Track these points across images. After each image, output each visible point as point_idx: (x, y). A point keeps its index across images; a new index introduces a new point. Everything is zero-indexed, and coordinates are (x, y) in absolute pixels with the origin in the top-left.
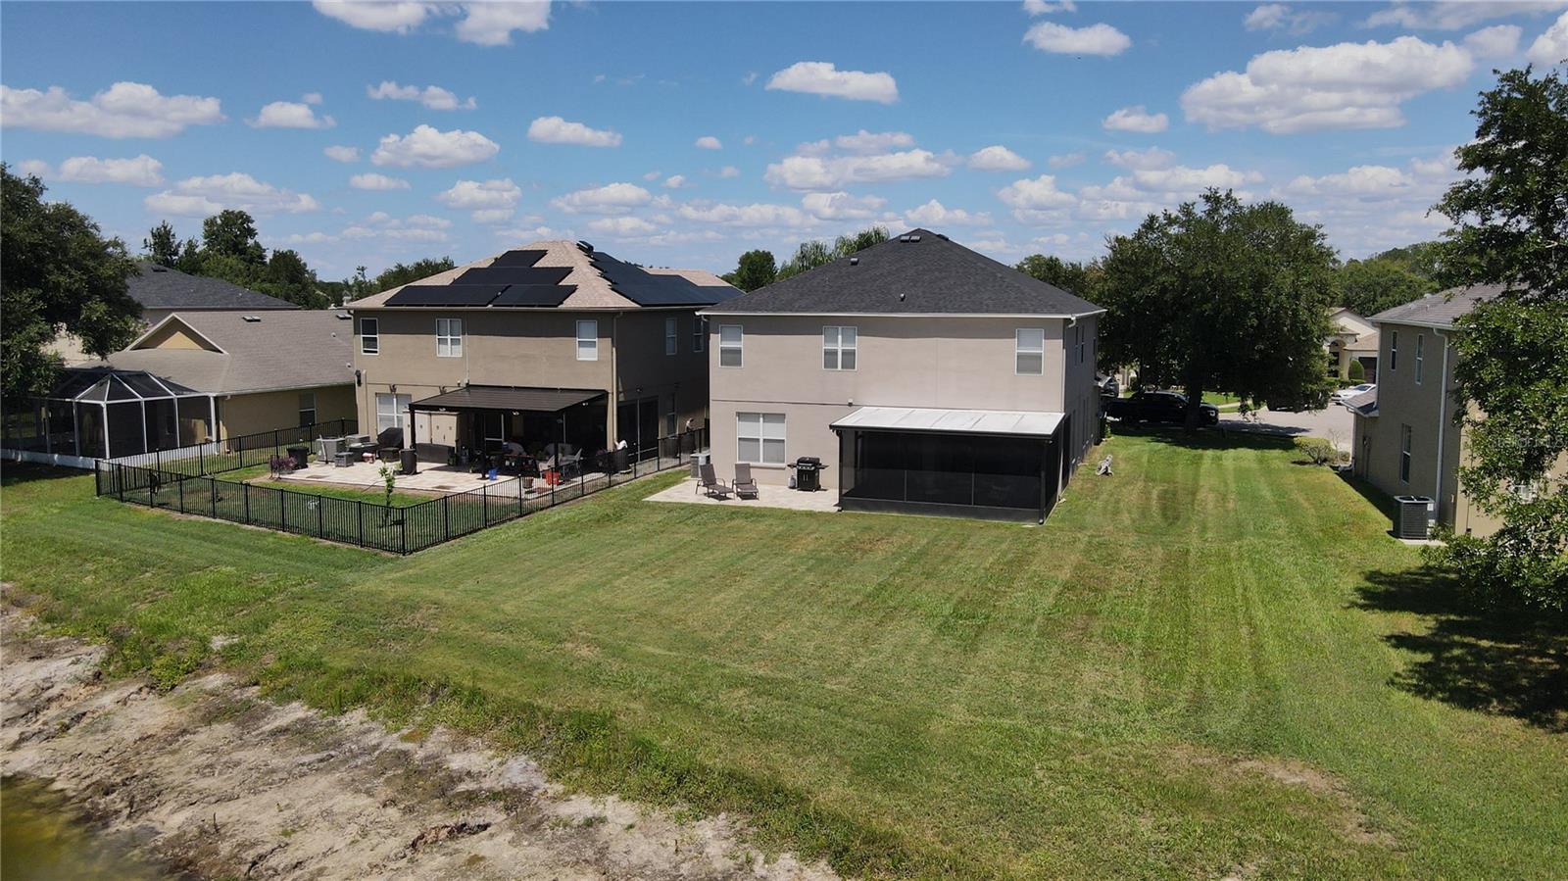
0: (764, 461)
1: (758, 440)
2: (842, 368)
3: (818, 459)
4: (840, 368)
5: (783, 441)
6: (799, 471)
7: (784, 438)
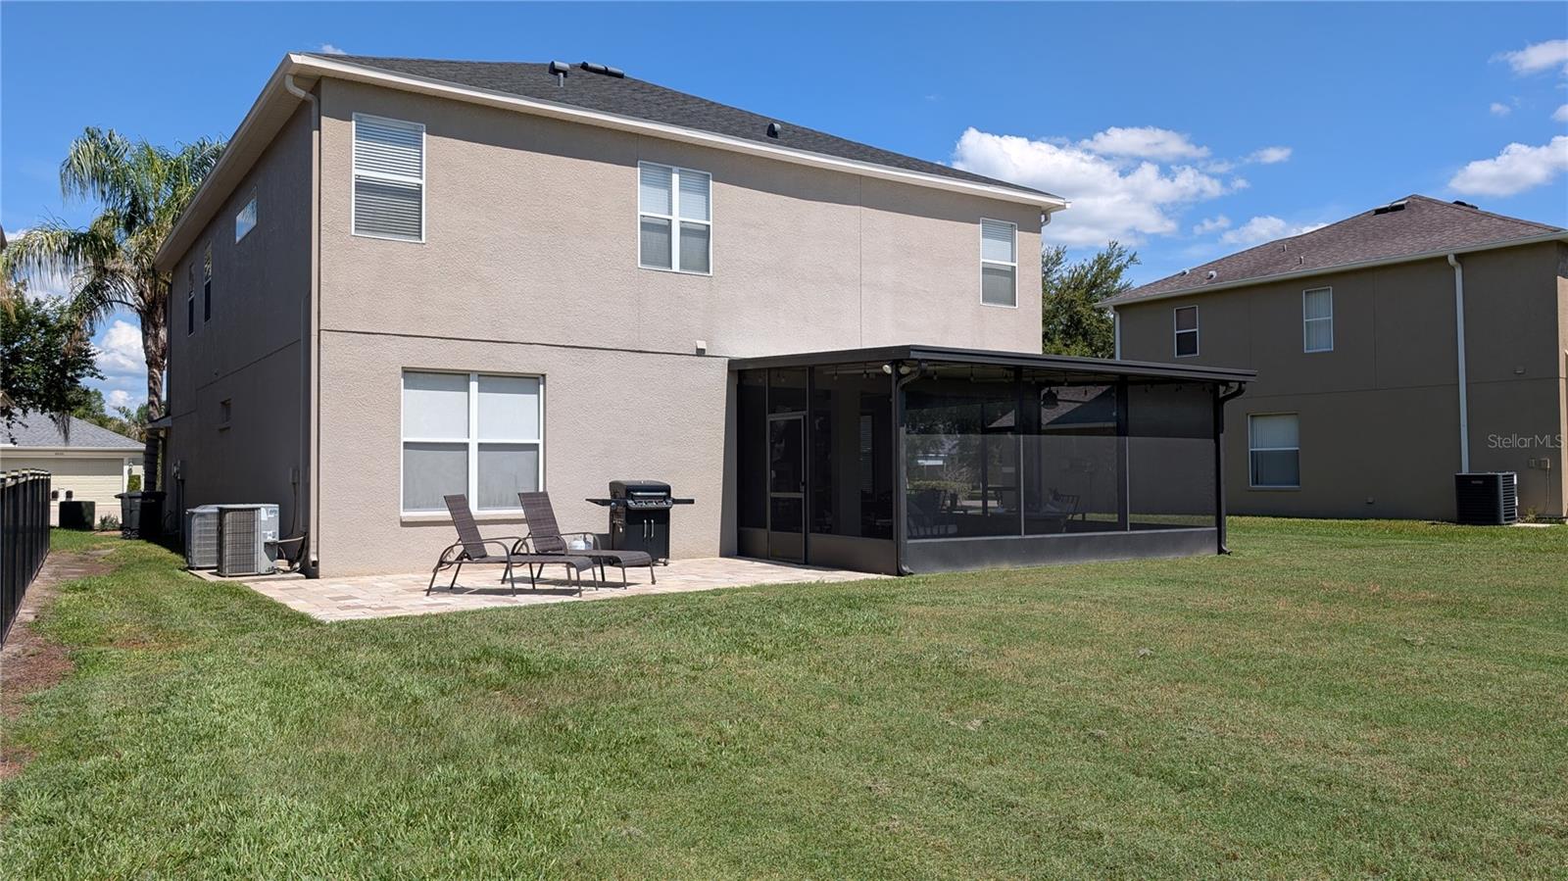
0: (480, 505)
1: (465, 446)
2: (682, 266)
4: (676, 266)
5: (535, 447)
6: (631, 515)
7: (540, 441)
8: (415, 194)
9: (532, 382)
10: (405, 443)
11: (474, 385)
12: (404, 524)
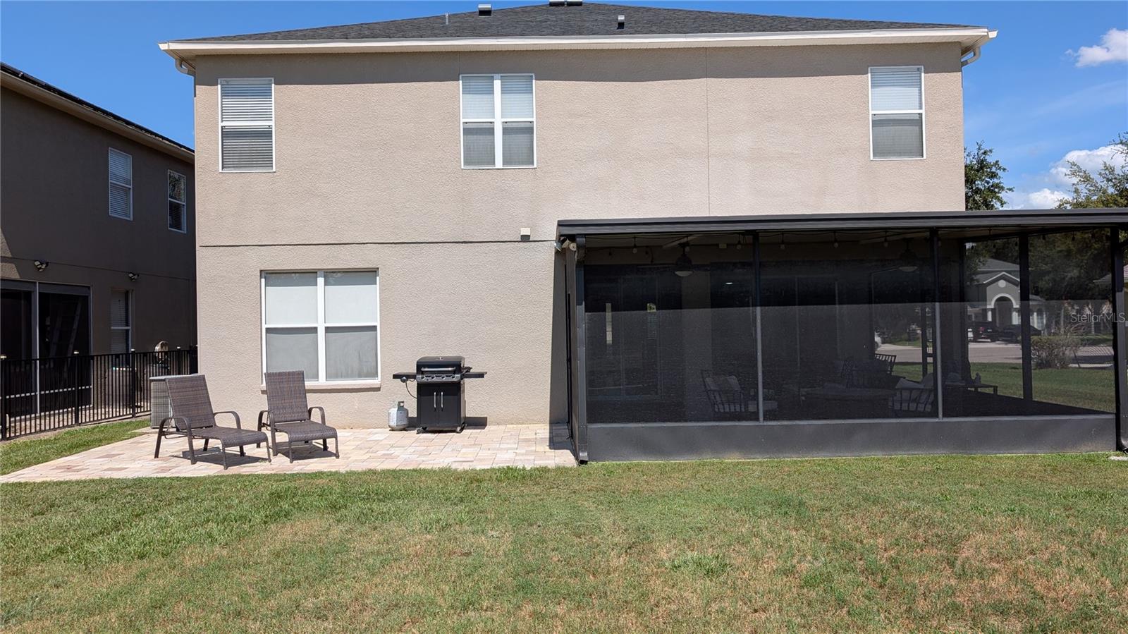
0: (328, 377)
1: (314, 330)
2: (505, 163)
3: (461, 359)
4: (499, 163)
5: (374, 328)
6: (421, 387)
7: (377, 324)
8: (266, 134)
9: (367, 275)
10: (268, 330)
11: (321, 280)
12: (264, 392)
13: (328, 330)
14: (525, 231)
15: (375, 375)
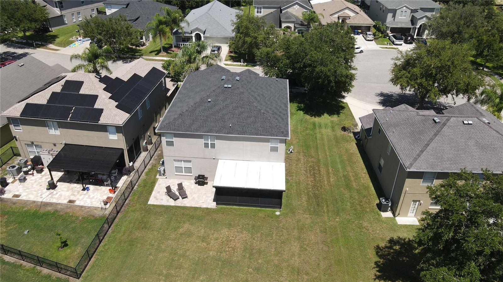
0: (185, 173)
1: (182, 167)
3: (205, 175)
4: (210, 148)
6: (198, 181)
7: (191, 167)
8: (173, 142)
9: (190, 161)
10: (175, 167)
11: (183, 162)
12: (176, 175)
13: (184, 167)
14: (214, 158)
15: (192, 173)
